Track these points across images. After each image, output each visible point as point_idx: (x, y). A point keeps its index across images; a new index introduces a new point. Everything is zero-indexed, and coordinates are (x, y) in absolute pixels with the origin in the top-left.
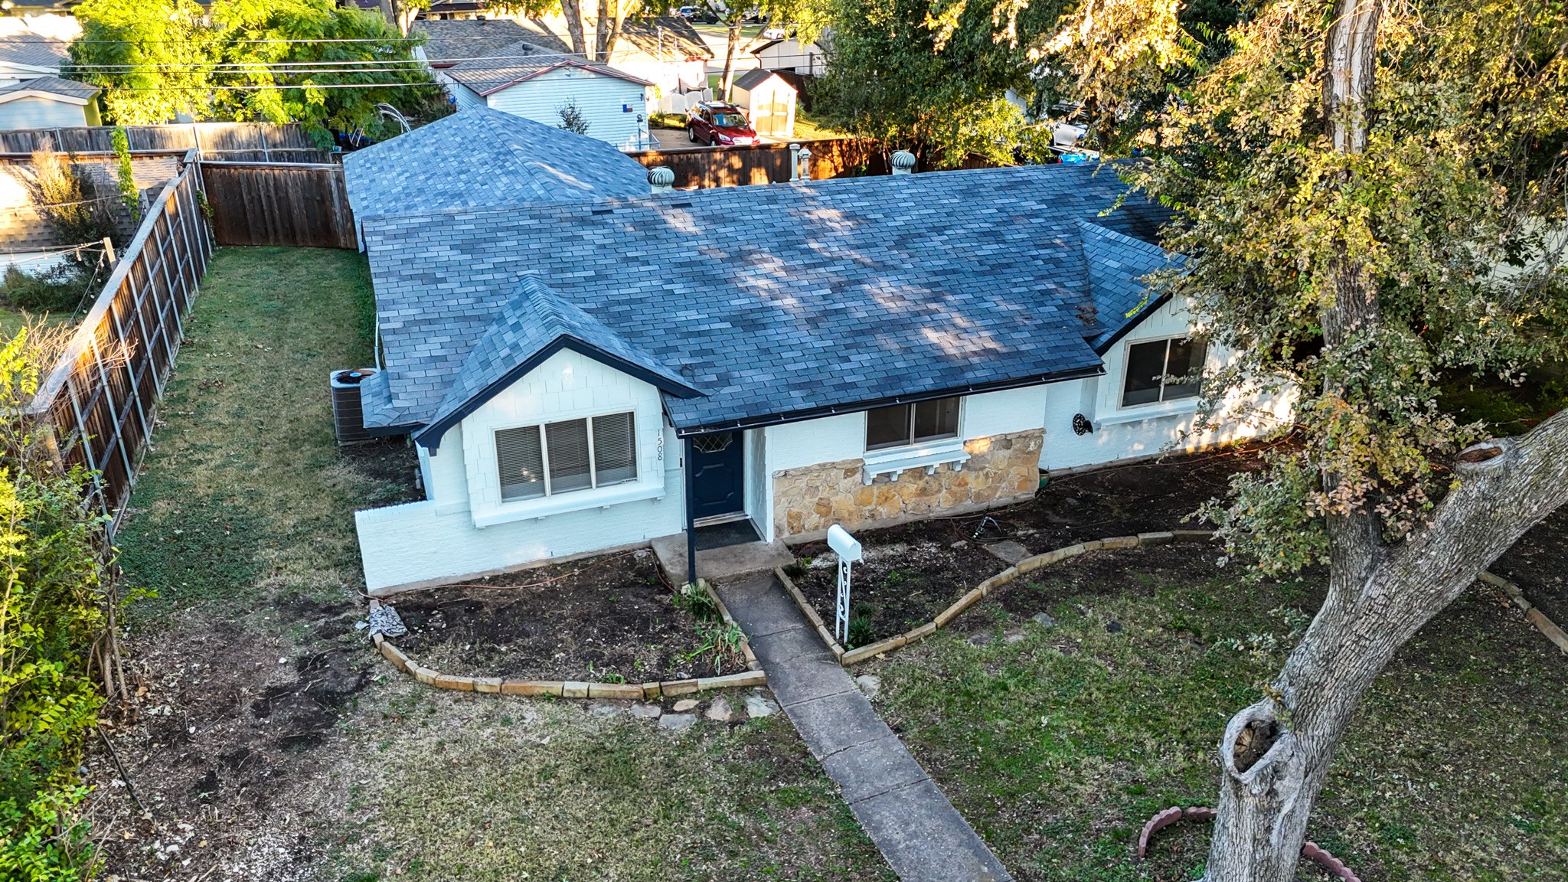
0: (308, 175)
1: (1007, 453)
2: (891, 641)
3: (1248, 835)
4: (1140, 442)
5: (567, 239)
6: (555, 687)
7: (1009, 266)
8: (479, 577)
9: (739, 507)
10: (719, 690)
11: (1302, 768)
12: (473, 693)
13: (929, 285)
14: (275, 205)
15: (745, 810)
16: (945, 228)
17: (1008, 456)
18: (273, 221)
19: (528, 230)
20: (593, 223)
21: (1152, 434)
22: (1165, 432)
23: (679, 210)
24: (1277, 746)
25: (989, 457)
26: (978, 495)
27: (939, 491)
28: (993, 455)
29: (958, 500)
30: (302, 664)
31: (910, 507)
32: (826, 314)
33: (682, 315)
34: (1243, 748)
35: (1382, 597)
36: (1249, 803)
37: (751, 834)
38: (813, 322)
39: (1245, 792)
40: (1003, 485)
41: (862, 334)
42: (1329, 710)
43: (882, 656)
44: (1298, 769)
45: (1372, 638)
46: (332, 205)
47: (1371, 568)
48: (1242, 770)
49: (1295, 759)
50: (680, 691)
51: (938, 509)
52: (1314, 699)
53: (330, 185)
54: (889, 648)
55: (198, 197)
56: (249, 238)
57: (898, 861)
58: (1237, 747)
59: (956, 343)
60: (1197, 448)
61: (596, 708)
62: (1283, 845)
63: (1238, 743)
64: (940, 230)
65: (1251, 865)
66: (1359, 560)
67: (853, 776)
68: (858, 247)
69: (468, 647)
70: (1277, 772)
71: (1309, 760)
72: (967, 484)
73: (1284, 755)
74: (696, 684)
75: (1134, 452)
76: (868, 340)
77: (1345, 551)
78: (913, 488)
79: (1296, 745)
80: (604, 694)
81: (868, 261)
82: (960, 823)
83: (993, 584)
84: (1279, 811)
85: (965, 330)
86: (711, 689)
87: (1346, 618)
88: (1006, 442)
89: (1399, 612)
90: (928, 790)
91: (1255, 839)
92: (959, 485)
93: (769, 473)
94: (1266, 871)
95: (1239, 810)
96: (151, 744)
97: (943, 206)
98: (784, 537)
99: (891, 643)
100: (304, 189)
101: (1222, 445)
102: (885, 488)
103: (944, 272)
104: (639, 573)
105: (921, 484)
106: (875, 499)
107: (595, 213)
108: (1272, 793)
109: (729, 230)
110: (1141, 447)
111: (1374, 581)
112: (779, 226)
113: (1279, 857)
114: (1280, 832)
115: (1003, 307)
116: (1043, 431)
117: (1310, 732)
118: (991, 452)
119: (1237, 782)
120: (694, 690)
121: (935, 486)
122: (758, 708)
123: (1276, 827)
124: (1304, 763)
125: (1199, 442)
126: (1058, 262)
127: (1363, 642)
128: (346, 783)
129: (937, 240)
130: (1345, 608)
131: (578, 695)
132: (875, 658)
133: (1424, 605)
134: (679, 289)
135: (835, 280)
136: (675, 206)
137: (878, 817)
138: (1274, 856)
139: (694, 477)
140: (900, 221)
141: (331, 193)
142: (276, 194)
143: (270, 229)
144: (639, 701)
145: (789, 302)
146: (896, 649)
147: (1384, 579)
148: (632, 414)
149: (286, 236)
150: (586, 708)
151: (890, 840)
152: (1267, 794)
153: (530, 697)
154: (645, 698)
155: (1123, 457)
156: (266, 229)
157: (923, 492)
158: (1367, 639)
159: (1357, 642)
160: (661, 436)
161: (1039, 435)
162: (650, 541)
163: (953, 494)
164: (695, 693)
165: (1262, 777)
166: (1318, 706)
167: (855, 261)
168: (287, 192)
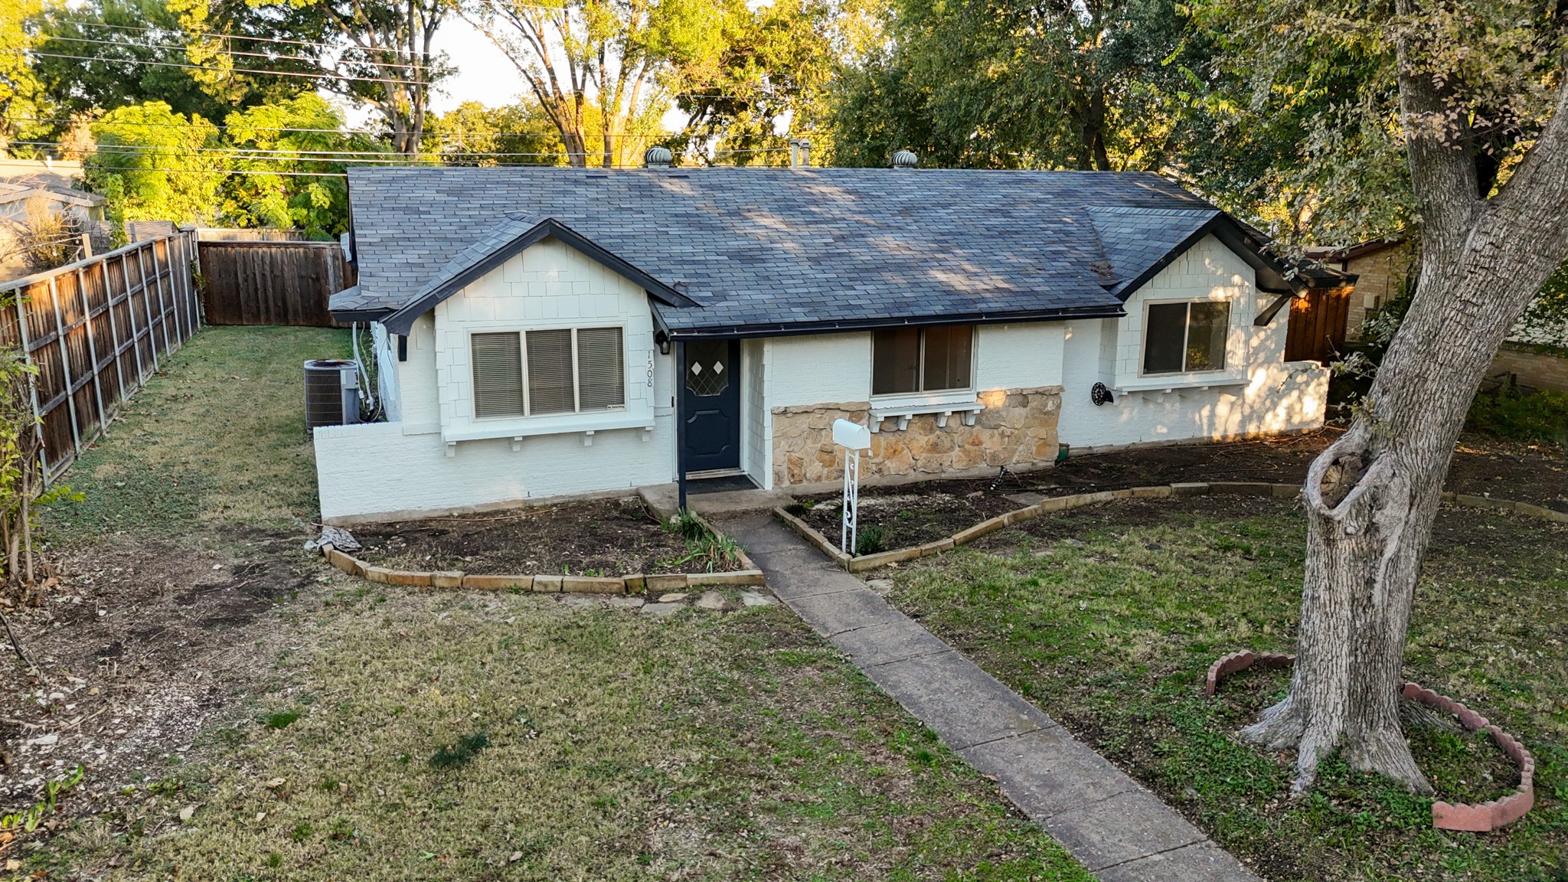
0: (305, 253)
1: (1020, 411)
2: (904, 550)
3: (1344, 595)
4: (1164, 425)
5: (559, 192)
6: (525, 580)
7: (1017, 233)
8: (447, 514)
9: (736, 464)
10: (710, 587)
11: (1407, 490)
12: (430, 586)
13: (935, 241)
14: (269, 283)
15: (739, 667)
16: (950, 205)
17: (1024, 414)
18: (266, 301)
19: (519, 185)
20: (587, 184)
21: (1176, 416)
22: (1190, 415)
23: (676, 180)
24: (1374, 468)
25: (1004, 414)
26: (994, 457)
27: (951, 449)
28: (1008, 411)
29: (973, 461)
30: (238, 571)
31: (920, 463)
32: (829, 256)
33: (676, 249)
34: (1332, 486)
35: (1488, 247)
36: (1345, 547)
37: (746, 686)
38: (816, 261)
39: (1339, 533)
40: (1021, 448)
41: (864, 272)
42: (1434, 412)
43: (894, 565)
44: (1401, 491)
45: (1480, 301)
46: (327, 283)
47: (1472, 220)
48: (1332, 507)
49: (1396, 480)
50: (666, 585)
51: (951, 470)
52: (1414, 398)
53: (326, 263)
54: (902, 558)
55: (192, 267)
56: (240, 318)
57: (920, 710)
58: (1323, 486)
59: (968, 283)
60: (1224, 437)
61: (569, 600)
62: (1389, 605)
63: (1325, 481)
64: (945, 206)
65: (1350, 638)
66: (1456, 214)
67: (864, 649)
68: (860, 213)
69: (428, 558)
70: (1375, 501)
71: (1414, 480)
72: (981, 443)
73: (1383, 476)
74: (685, 579)
75: (1158, 434)
76: (875, 276)
77: (1439, 207)
78: (923, 440)
79: (1397, 461)
80: (581, 587)
81: (873, 222)
82: (991, 683)
83: (1015, 516)
84: (1381, 554)
85: (976, 274)
86: (702, 585)
87: (1447, 284)
88: (1021, 398)
89: (1510, 262)
90: (952, 659)
91: (1353, 599)
92: (973, 444)
93: (768, 407)
94: (1369, 644)
95: (1331, 564)
96: (52, 622)
97: (948, 191)
98: (784, 486)
99: (903, 553)
100: (299, 267)
101: (1250, 437)
102: (892, 438)
103: (950, 233)
104: (624, 512)
105: (932, 438)
106: (882, 451)
107: (588, 177)
108: (1372, 528)
109: (729, 195)
110: (1165, 430)
111: (1478, 231)
112: (779, 195)
113: (1385, 622)
114: (1384, 587)
115: (1014, 260)
116: (1061, 389)
117: (1412, 444)
118: (1006, 407)
119: (1328, 520)
120: (683, 585)
121: (947, 443)
122: (753, 600)
123: (1379, 578)
124: (1408, 483)
125: (1226, 431)
126: (1068, 234)
127: (1470, 310)
128: (272, 650)
129: (942, 212)
130: (1444, 273)
131: (551, 588)
132: (886, 566)
133: (1539, 246)
134: (674, 231)
135: (837, 233)
136: (670, 177)
137: (894, 678)
138: (1379, 621)
139: (686, 423)
140: (903, 198)
141: (326, 271)
142: (272, 272)
143: (262, 307)
144: (619, 594)
145: (789, 245)
146: (910, 560)
147: (1489, 227)
148: (620, 329)
149: (278, 315)
150: (558, 599)
151: (911, 695)
152: (1365, 534)
153: (494, 591)
154: (627, 590)
155: (1146, 439)
156: (258, 308)
157: (934, 448)
158: (1475, 305)
159: (1462, 311)
160: (652, 358)
161: (1055, 393)
162: (637, 489)
163: (967, 452)
164: (684, 588)
165: (1359, 508)
166: (1421, 406)
167: (857, 222)
168: (282, 270)
